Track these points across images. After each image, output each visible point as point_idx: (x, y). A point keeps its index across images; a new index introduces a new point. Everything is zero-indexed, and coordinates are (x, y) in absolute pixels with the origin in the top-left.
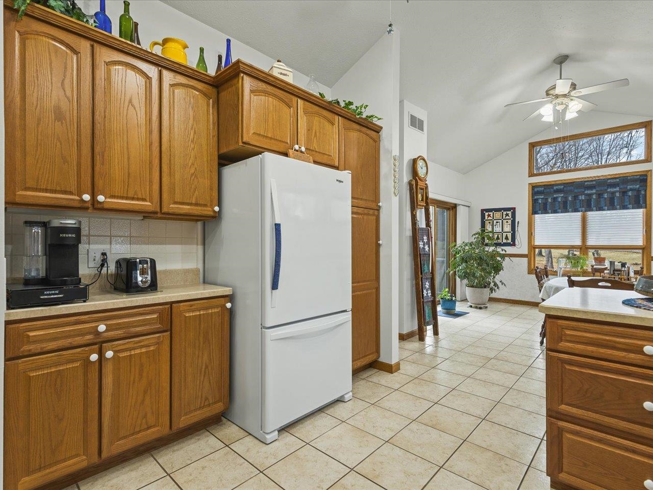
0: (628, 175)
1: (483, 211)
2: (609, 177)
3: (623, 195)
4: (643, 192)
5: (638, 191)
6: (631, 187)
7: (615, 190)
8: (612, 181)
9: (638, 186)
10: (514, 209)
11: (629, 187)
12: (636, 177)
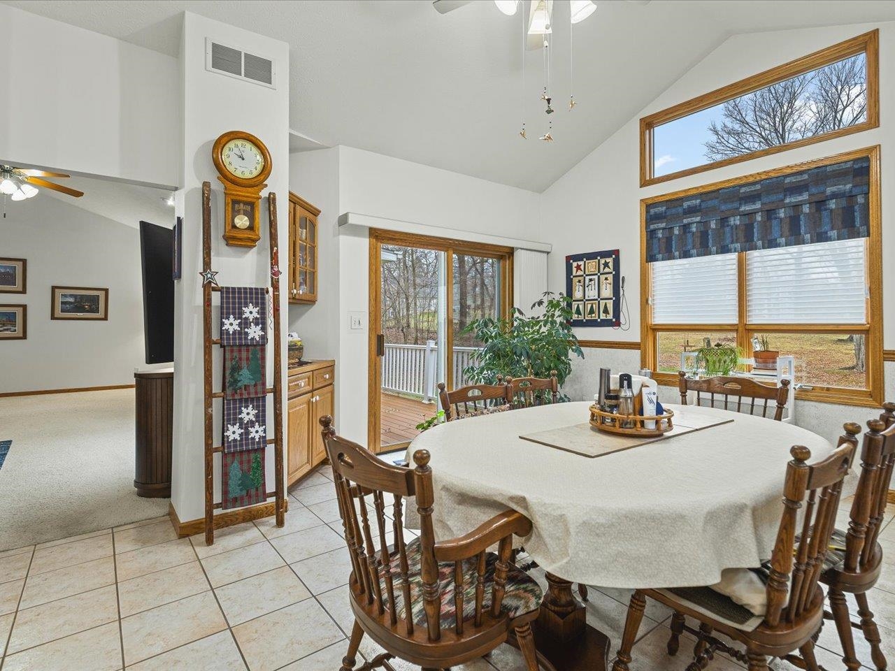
0: (827, 163)
1: (568, 258)
2: (789, 171)
3: (819, 210)
4: (860, 200)
5: (851, 197)
6: (834, 189)
7: (800, 198)
8: (793, 179)
9: (849, 186)
10: (617, 252)
11: (829, 190)
12: (844, 166)
